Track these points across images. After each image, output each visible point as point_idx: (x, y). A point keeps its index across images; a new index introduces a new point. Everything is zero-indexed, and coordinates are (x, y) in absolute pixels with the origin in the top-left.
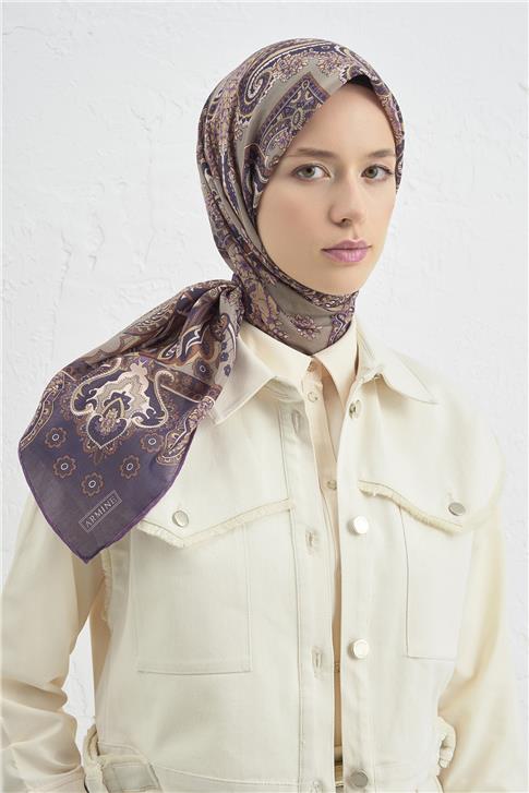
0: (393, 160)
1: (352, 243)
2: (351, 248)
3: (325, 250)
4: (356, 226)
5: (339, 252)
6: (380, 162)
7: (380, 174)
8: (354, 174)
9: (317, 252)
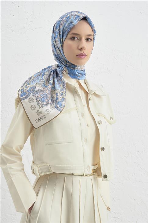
0: (93, 37)
2: (82, 55)
3: (77, 55)
4: (84, 50)
5: (80, 56)
6: (90, 37)
7: (90, 40)
8: (84, 39)
9: (75, 56)
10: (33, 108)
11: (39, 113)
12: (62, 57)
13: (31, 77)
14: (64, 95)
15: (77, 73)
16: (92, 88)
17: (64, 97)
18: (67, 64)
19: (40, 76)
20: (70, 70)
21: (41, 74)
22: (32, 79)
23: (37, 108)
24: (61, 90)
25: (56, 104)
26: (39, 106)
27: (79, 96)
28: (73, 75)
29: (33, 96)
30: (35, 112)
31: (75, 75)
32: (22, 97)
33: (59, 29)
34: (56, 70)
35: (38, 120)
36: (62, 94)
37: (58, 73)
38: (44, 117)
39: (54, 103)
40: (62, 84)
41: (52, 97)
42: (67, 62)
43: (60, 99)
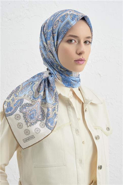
1: (82, 59)
3: (75, 61)
5: (79, 61)
10: (20, 126)
11: (27, 132)
12: (56, 62)
13: (19, 87)
14: (56, 110)
15: (71, 81)
16: (88, 96)
17: (57, 113)
18: (61, 70)
19: (29, 85)
20: (64, 77)
21: (30, 84)
22: (20, 90)
23: (25, 127)
24: (53, 104)
25: (46, 121)
26: (27, 124)
27: (73, 108)
28: (68, 83)
29: (20, 112)
30: (22, 131)
31: (70, 83)
32: (7, 113)
33: (52, 29)
34: (48, 78)
35: (26, 140)
36: (54, 110)
37: (51, 82)
38: (33, 137)
39: (44, 119)
40: (54, 96)
41: (43, 111)
42: (61, 67)
43: (51, 115)
